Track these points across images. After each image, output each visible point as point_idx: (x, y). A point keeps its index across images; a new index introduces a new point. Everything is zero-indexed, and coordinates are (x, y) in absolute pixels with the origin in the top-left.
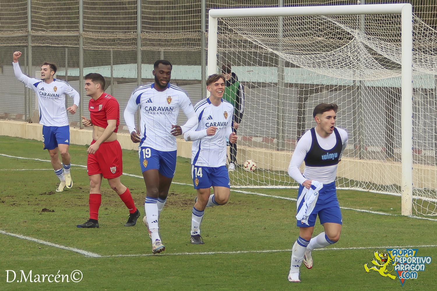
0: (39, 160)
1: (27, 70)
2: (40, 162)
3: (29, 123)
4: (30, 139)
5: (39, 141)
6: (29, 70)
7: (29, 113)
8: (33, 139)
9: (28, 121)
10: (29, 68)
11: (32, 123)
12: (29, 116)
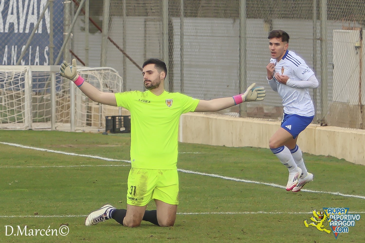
0: (340, 194)
1: (318, 27)
2: (341, 199)
3: (322, 127)
4: (324, 156)
5: (340, 158)
6: (321, 28)
7: (322, 107)
8: (328, 156)
9: (319, 123)
10: (321, 25)
11: (326, 125)
12: (322, 114)
